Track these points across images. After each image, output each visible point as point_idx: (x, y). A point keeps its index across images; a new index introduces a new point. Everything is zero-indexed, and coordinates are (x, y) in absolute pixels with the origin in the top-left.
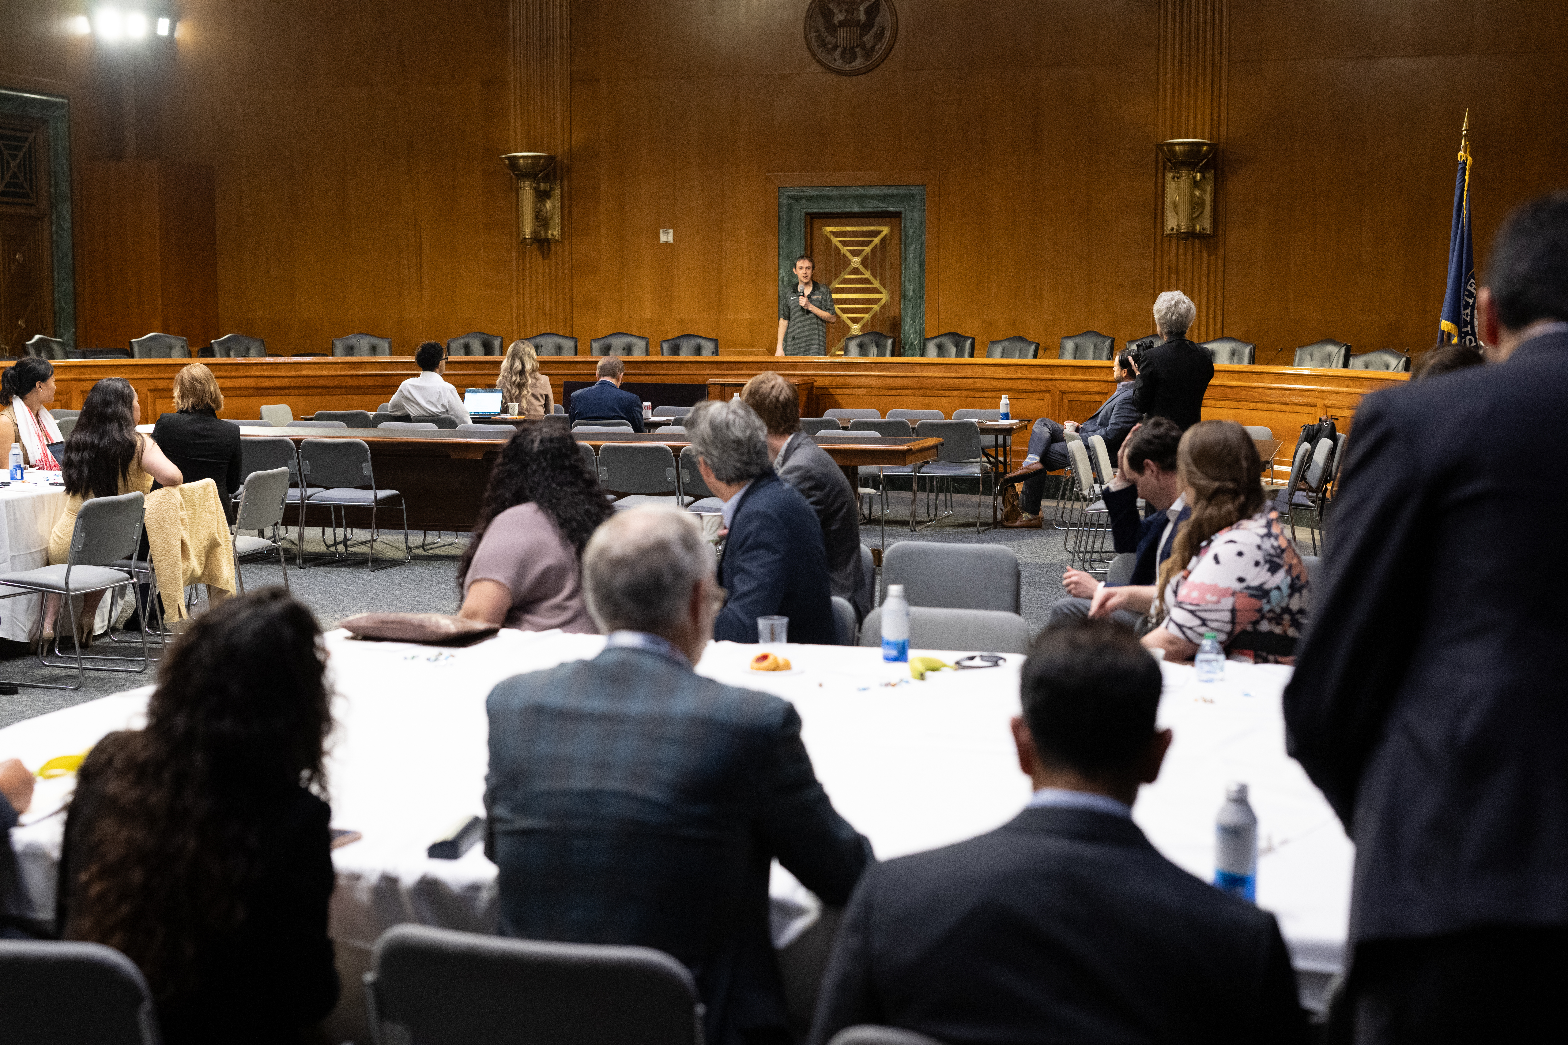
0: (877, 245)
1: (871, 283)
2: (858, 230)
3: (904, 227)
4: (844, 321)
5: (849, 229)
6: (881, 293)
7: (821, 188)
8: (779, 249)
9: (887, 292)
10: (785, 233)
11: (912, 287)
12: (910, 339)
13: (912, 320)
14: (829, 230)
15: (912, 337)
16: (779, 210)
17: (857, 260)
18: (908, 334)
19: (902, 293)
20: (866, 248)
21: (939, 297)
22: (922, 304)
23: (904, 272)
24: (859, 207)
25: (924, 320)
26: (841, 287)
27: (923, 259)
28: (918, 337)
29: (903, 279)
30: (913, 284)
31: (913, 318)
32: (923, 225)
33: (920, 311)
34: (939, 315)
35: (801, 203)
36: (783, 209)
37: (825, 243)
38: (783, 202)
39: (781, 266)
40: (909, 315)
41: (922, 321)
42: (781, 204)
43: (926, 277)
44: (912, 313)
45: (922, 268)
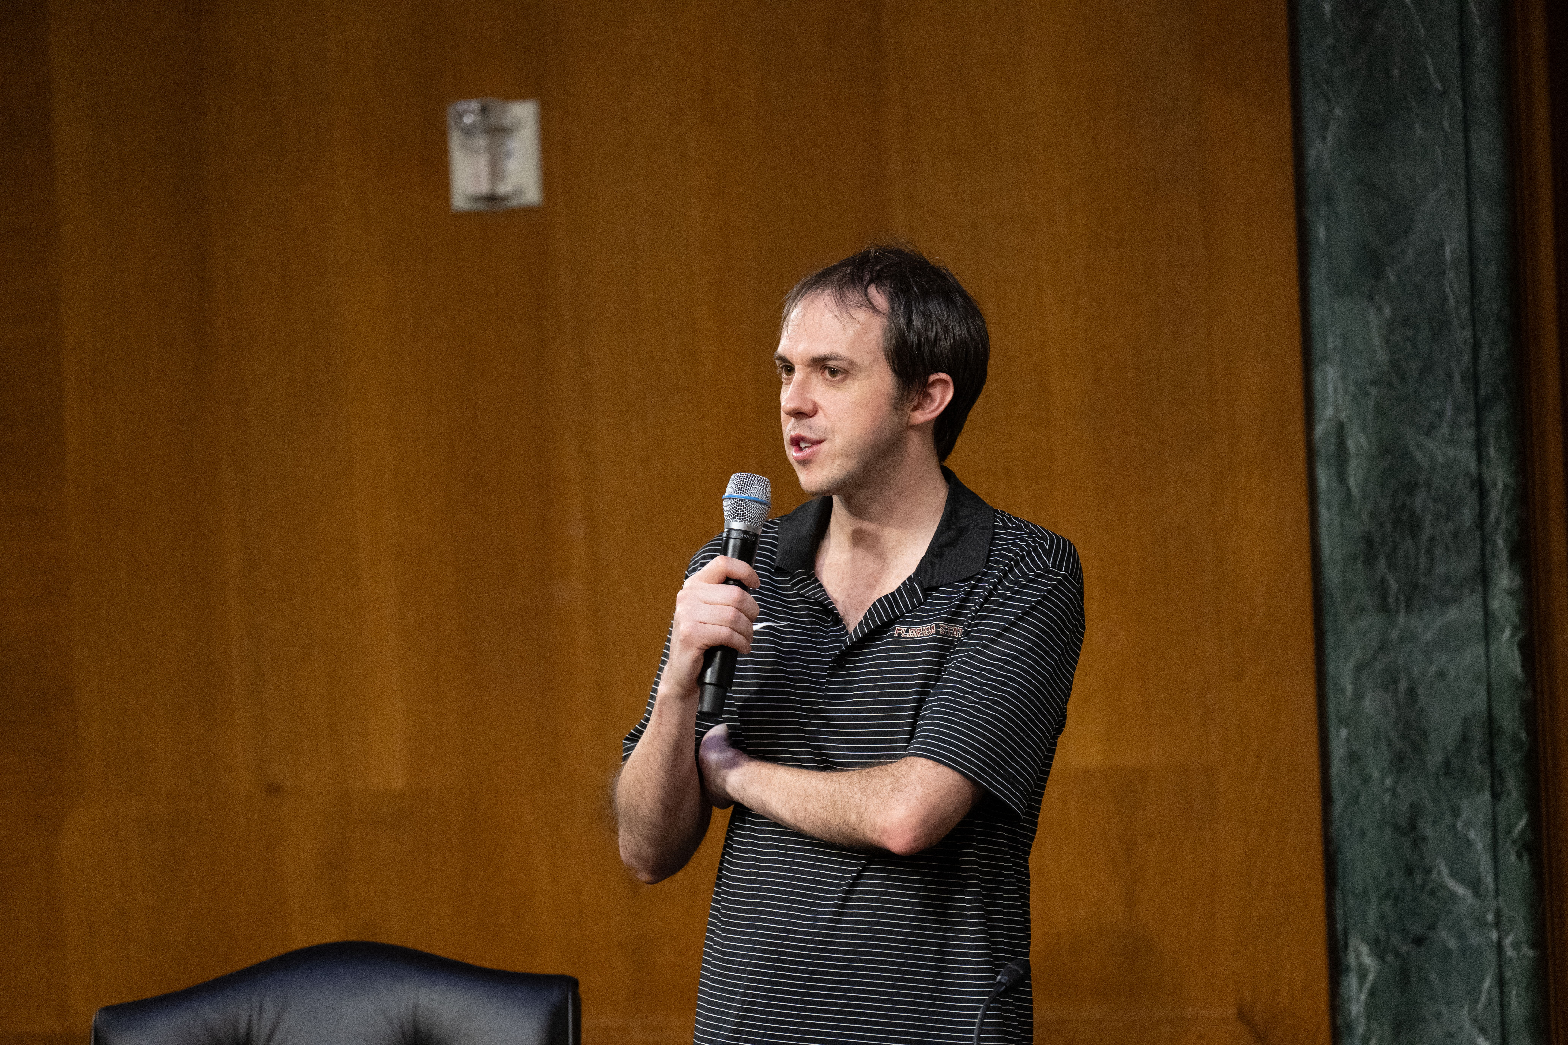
10: (1337, 73)
39: (1325, 338)
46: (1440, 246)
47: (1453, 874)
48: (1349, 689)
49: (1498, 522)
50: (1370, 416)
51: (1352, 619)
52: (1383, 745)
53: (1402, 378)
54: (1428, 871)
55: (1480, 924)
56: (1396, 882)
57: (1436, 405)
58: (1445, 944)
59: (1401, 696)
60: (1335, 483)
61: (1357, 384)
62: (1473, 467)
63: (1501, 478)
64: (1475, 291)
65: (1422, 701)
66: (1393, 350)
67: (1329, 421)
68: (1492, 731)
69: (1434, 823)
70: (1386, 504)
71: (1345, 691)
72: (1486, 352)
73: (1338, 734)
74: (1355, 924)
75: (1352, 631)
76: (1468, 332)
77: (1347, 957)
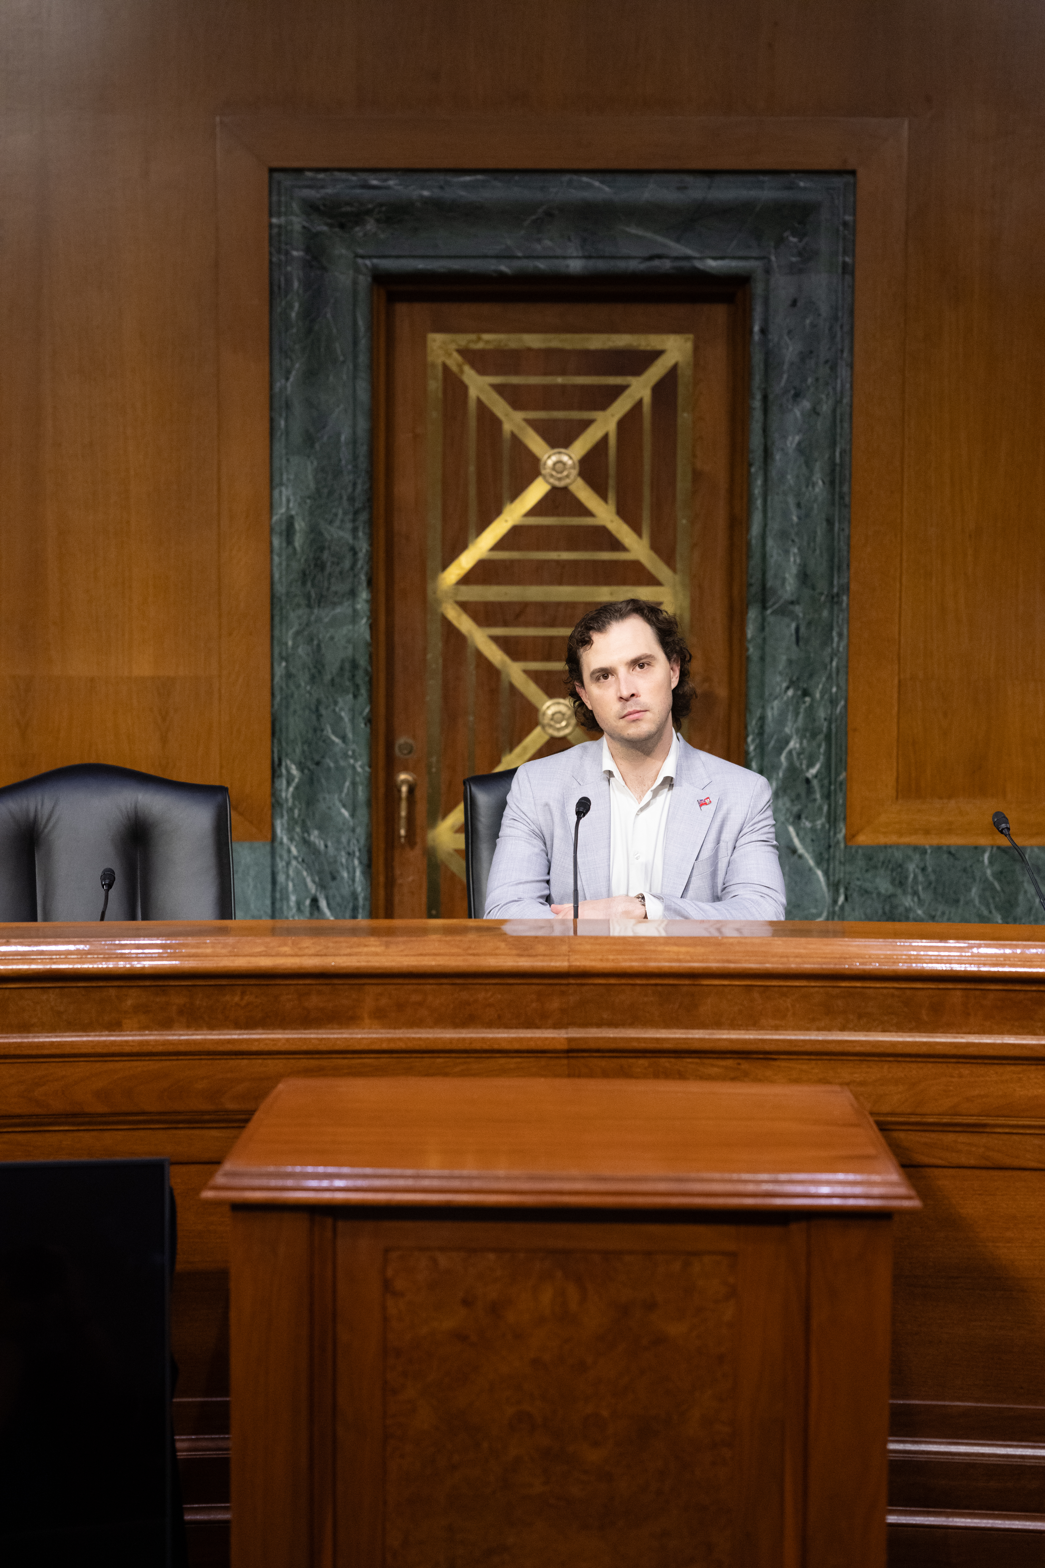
0: (640, 403)
1: (616, 545)
2: (568, 346)
3: (764, 331)
4: (512, 687)
5: (534, 341)
6: (653, 581)
7: (441, 177)
8: (271, 408)
9: (678, 578)
10: (297, 347)
11: (795, 561)
12: (783, 758)
13: (792, 684)
14: (453, 346)
15: (795, 748)
16: (274, 259)
17: (565, 458)
18: (775, 737)
19: (751, 585)
20: (598, 415)
21: (900, 599)
22: (835, 624)
23: (759, 503)
24: (586, 254)
25: (842, 684)
26: (503, 561)
27: (841, 454)
28: (822, 750)
29: (756, 529)
30: (799, 549)
31: (798, 679)
32: (842, 327)
33: (829, 650)
34: (899, 668)
35: (361, 234)
36: (287, 253)
37: (440, 395)
38: (289, 228)
39: (281, 475)
40: (781, 668)
41: (834, 690)
42: (279, 234)
43: (849, 522)
44: (794, 657)
45: (837, 489)
46: (339, 435)
47: (334, 733)
48: (290, 643)
49: (362, 568)
50: (307, 513)
51: (294, 610)
52: (306, 670)
53: (320, 496)
54: (322, 730)
55: (345, 756)
56: (310, 736)
57: (334, 510)
58: (328, 765)
59: (315, 647)
60: (284, 545)
61: (301, 497)
62: (351, 541)
63: (363, 547)
64: (355, 457)
65: (323, 650)
66: (317, 482)
67: (282, 514)
68: (355, 665)
69: (327, 708)
70: (311, 556)
71: (286, 644)
72: (359, 487)
73: (280, 664)
74: (287, 755)
75: (292, 616)
76: (351, 477)
77: (280, 770)
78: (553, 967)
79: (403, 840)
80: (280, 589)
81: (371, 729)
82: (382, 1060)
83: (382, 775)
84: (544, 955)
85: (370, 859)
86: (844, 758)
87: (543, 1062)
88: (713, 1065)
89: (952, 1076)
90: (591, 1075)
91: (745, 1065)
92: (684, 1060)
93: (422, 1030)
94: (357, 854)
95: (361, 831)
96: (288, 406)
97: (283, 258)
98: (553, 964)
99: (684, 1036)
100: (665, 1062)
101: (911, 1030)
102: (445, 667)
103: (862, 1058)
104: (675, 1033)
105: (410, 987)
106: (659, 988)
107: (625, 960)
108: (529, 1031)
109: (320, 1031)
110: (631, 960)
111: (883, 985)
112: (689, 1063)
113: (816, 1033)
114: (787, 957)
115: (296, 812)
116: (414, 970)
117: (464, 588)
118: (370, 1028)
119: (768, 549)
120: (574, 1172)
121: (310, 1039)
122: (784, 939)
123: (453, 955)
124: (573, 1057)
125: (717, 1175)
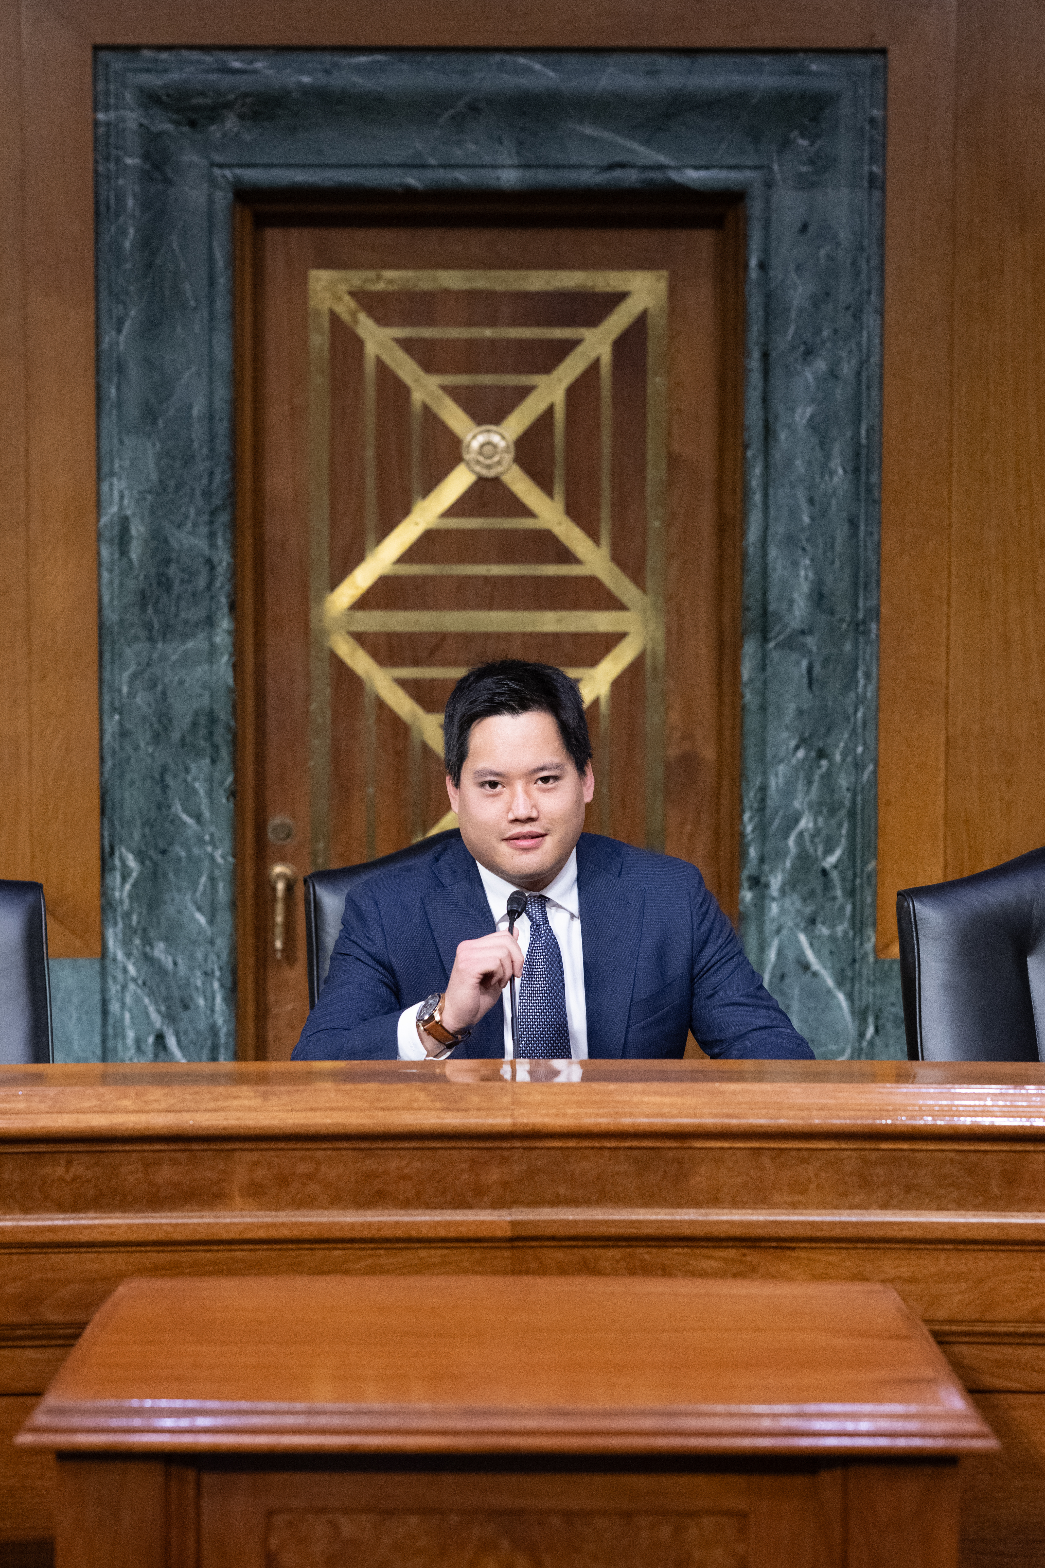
0: (596, 363)
1: (566, 556)
2: (498, 287)
3: (763, 266)
4: (425, 748)
5: (452, 280)
6: (615, 604)
7: (327, 58)
8: (98, 371)
9: (648, 599)
10: (132, 288)
11: (806, 576)
12: (791, 841)
13: (803, 742)
14: (343, 288)
15: (807, 829)
16: (101, 169)
17: (496, 439)
18: (781, 814)
19: (748, 609)
20: (540, 380)
21: (948, 625)
22: (860, 661)
23: (758, 498)
24: (523, 162)
25: (871, 741)
26: (412, 578)
27: (868, 431)
28: (844, 831)
29: (753, 534)
30: (812, 560)
31: (811, 735)
32: (868, 261)
33: (852, 696)
34: (947, 721)
35: (218, 135)
36: (118, 160)
37: (326, 354)
38: (121, 126)
39: (112, 461)
40: (787, 720)
41: (860, 750)
42: (107, 135)
43: (880, 523)
44: (806, 706)
45: (863, 479)
46: (190, 407)
47: (185, 810)
48: (125, 690)
49: (222, 587)
50: (146, 513)
51: (129, 644)
52: (147, 726)
53: (165, 490)
54: (169, 807)
55: (201, 842)
56: (153, 814)
57: (183, 509)
58: (178, 854)
59: (159, 695)
60: (116, 556)
61: (140, 492)
62: (207, 551)
63: (223, 559)
64: (212, 437)
65: (170, 699)
66: (161, 471)
67: (113, 515)
68: (212, 719)
69: (175, 777)
70: (153, 571)
71: (120, 691)
72: (218, 478)
73: (111, 717)
74: (121, 841)
75: (128, 652)
76: (207, 464)
77: (113, 861)
78: (490, 1125)
79: (279, 955)
80: (112, 616)
81: (235, 805)
82: (259, 1253)
83: (250, 868)
84: (479, 1109)
85: (235, 982)
86: (873, 840)
87: (478, 1254)
88: (709, 1257)
89: (1034, 1270)
90: (544, 1271)
91: (752, 1257)
92: (670, 1250)
93: (314, 1212)
94: (217, 974)
95: (222, 943)
96: (121, 368)
97: (112, 166)
98: (491, 1121)
99: (668, 1218)
100: (643, 1254)
101: (977, 1207)
102: (335, 721)
103: (910, 1246)
104: (657, 1214)
105: (296, 1153)
106: (635, 1153)
107: (588, 1115)
108: (458, 1212)
109: (174, 1214)
110: (598, 1115)
111: (939, 1147)
112: (675, 1255)
113: (849, 1212)
114: (809, 1109)
115: (135, 918)
116: (302, 1130)
117: (360, 615)
118: (242, 1210)
119: (770, 560)
120: (525, 1403)
121: (160, 1225)
122: (804, 1085)
123: (354, 1109)
124: (519, 1247)
125: (720, 1408)
